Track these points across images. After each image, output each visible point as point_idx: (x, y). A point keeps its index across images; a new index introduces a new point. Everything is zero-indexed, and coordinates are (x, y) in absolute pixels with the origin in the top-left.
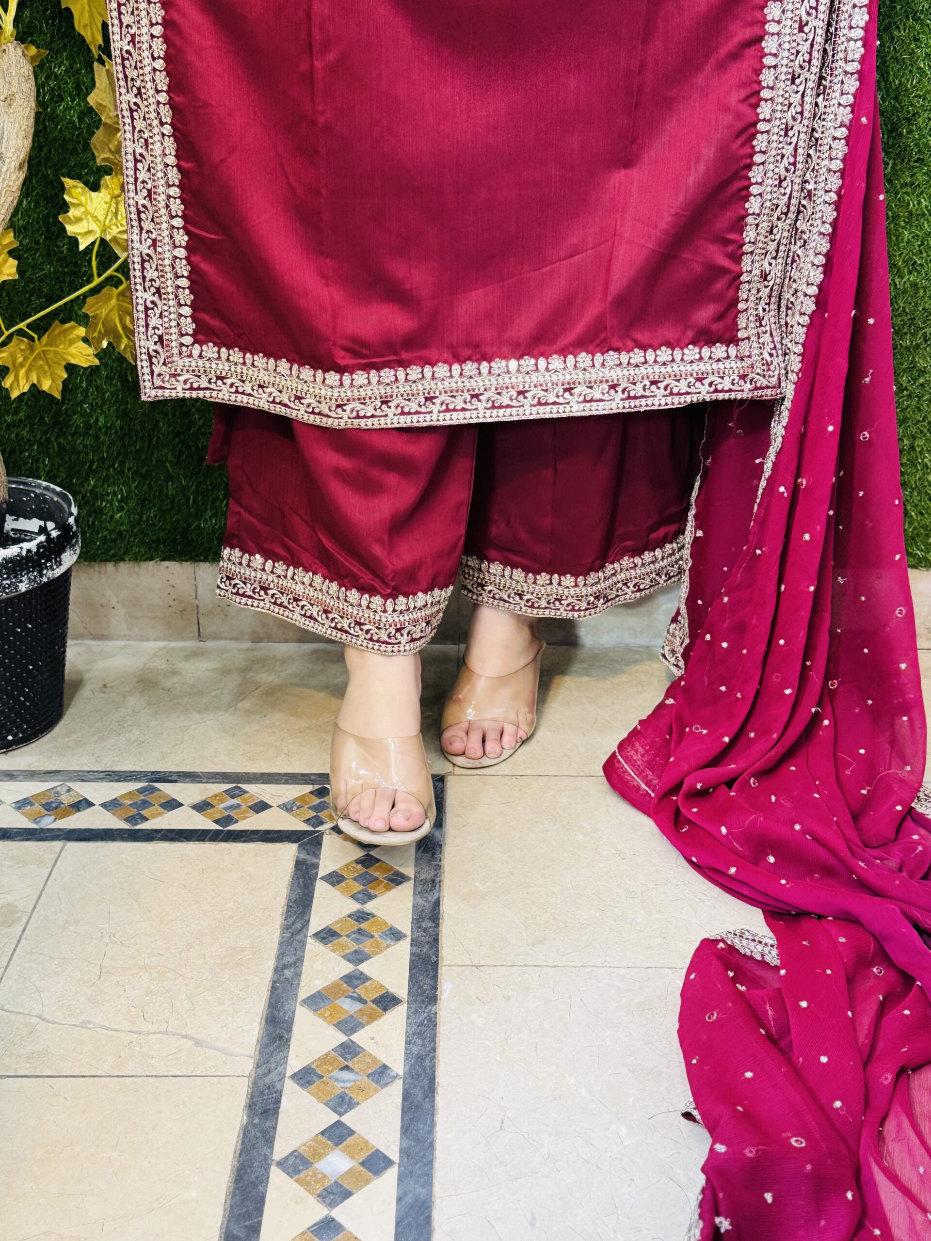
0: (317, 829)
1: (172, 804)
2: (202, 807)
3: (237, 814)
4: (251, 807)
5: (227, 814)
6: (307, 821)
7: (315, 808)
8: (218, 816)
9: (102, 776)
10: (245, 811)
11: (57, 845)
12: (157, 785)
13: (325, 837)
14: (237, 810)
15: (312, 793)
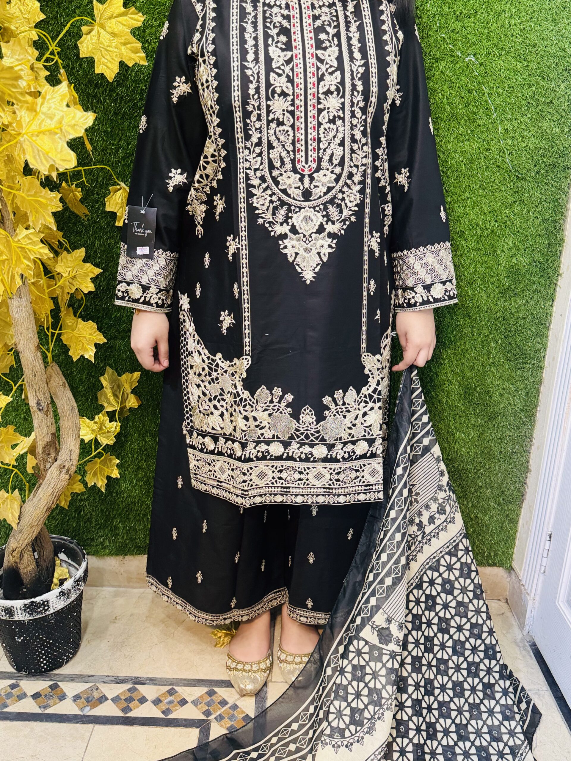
0: (209, 718)
1: (143, 700)
2: (157, 702)
3: (173, 707)
4: (178, 702)
5: (167, 707)
6: (204, 713)
7: (208, 704)
8: (164, 708)
9: (113, 679)
10: (176, 706)
11: (91, 726)
12: (137, 686)
13: (212, 724)
14: (172, 705)
15: (206, 693)
